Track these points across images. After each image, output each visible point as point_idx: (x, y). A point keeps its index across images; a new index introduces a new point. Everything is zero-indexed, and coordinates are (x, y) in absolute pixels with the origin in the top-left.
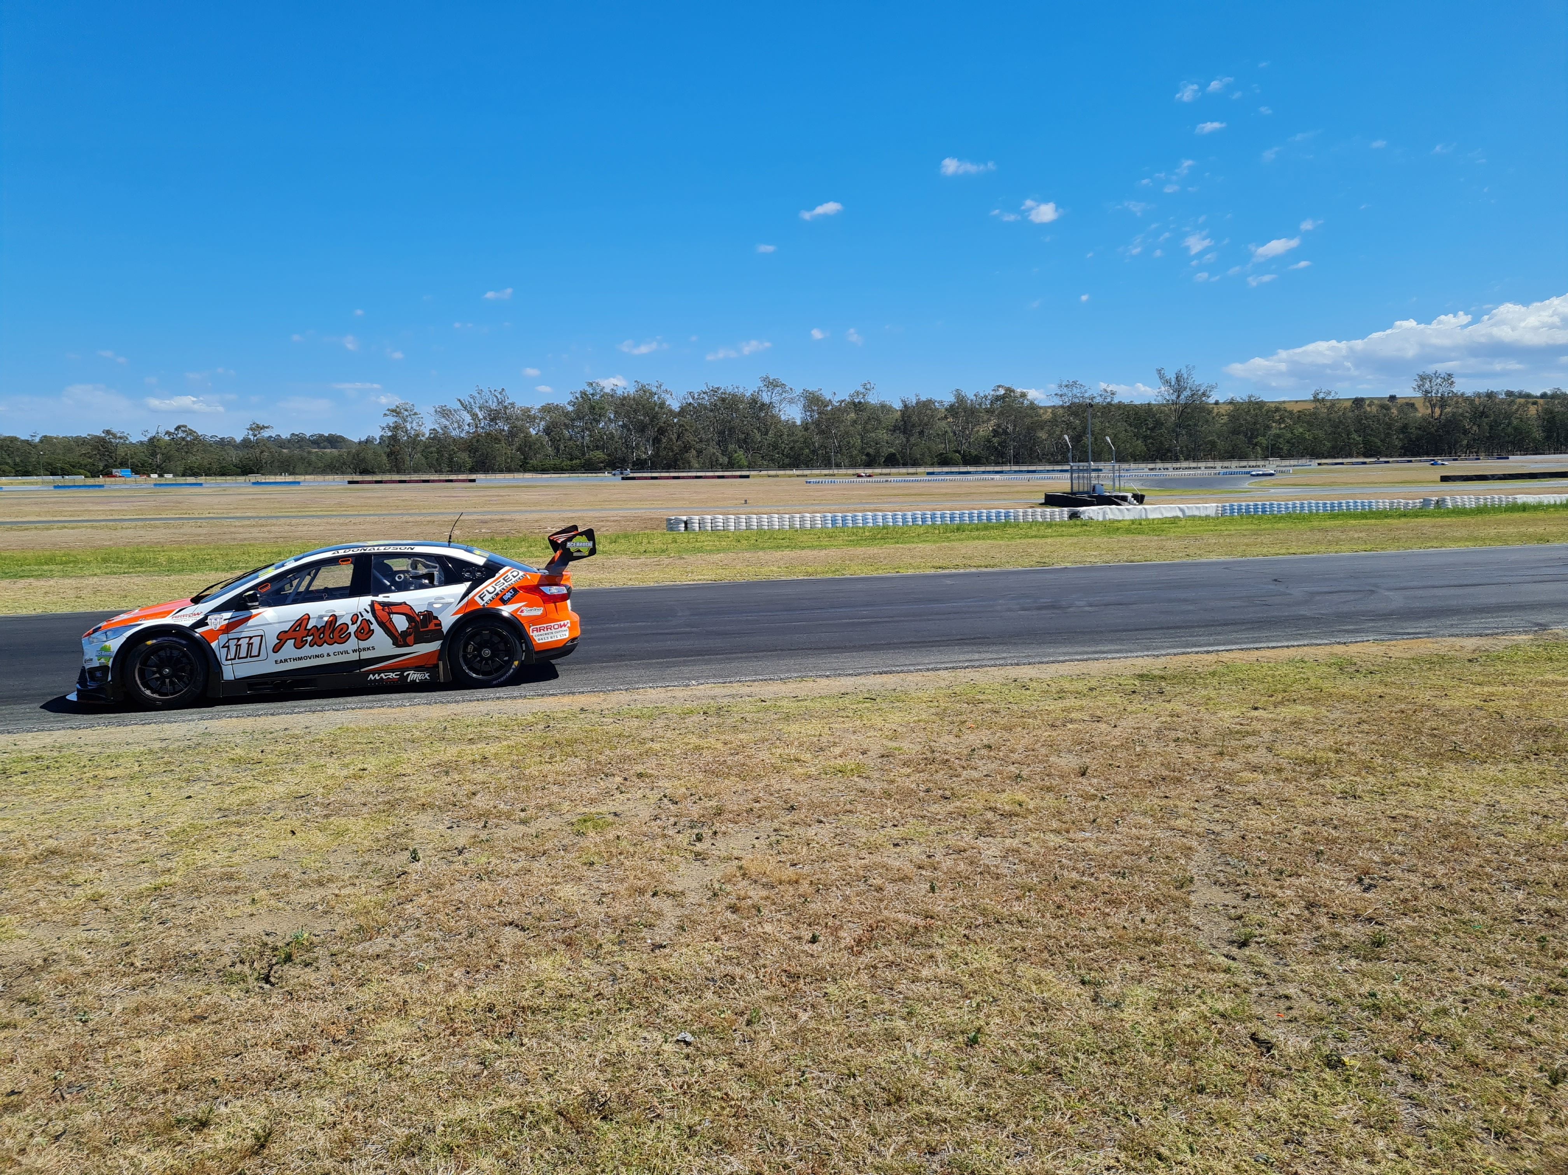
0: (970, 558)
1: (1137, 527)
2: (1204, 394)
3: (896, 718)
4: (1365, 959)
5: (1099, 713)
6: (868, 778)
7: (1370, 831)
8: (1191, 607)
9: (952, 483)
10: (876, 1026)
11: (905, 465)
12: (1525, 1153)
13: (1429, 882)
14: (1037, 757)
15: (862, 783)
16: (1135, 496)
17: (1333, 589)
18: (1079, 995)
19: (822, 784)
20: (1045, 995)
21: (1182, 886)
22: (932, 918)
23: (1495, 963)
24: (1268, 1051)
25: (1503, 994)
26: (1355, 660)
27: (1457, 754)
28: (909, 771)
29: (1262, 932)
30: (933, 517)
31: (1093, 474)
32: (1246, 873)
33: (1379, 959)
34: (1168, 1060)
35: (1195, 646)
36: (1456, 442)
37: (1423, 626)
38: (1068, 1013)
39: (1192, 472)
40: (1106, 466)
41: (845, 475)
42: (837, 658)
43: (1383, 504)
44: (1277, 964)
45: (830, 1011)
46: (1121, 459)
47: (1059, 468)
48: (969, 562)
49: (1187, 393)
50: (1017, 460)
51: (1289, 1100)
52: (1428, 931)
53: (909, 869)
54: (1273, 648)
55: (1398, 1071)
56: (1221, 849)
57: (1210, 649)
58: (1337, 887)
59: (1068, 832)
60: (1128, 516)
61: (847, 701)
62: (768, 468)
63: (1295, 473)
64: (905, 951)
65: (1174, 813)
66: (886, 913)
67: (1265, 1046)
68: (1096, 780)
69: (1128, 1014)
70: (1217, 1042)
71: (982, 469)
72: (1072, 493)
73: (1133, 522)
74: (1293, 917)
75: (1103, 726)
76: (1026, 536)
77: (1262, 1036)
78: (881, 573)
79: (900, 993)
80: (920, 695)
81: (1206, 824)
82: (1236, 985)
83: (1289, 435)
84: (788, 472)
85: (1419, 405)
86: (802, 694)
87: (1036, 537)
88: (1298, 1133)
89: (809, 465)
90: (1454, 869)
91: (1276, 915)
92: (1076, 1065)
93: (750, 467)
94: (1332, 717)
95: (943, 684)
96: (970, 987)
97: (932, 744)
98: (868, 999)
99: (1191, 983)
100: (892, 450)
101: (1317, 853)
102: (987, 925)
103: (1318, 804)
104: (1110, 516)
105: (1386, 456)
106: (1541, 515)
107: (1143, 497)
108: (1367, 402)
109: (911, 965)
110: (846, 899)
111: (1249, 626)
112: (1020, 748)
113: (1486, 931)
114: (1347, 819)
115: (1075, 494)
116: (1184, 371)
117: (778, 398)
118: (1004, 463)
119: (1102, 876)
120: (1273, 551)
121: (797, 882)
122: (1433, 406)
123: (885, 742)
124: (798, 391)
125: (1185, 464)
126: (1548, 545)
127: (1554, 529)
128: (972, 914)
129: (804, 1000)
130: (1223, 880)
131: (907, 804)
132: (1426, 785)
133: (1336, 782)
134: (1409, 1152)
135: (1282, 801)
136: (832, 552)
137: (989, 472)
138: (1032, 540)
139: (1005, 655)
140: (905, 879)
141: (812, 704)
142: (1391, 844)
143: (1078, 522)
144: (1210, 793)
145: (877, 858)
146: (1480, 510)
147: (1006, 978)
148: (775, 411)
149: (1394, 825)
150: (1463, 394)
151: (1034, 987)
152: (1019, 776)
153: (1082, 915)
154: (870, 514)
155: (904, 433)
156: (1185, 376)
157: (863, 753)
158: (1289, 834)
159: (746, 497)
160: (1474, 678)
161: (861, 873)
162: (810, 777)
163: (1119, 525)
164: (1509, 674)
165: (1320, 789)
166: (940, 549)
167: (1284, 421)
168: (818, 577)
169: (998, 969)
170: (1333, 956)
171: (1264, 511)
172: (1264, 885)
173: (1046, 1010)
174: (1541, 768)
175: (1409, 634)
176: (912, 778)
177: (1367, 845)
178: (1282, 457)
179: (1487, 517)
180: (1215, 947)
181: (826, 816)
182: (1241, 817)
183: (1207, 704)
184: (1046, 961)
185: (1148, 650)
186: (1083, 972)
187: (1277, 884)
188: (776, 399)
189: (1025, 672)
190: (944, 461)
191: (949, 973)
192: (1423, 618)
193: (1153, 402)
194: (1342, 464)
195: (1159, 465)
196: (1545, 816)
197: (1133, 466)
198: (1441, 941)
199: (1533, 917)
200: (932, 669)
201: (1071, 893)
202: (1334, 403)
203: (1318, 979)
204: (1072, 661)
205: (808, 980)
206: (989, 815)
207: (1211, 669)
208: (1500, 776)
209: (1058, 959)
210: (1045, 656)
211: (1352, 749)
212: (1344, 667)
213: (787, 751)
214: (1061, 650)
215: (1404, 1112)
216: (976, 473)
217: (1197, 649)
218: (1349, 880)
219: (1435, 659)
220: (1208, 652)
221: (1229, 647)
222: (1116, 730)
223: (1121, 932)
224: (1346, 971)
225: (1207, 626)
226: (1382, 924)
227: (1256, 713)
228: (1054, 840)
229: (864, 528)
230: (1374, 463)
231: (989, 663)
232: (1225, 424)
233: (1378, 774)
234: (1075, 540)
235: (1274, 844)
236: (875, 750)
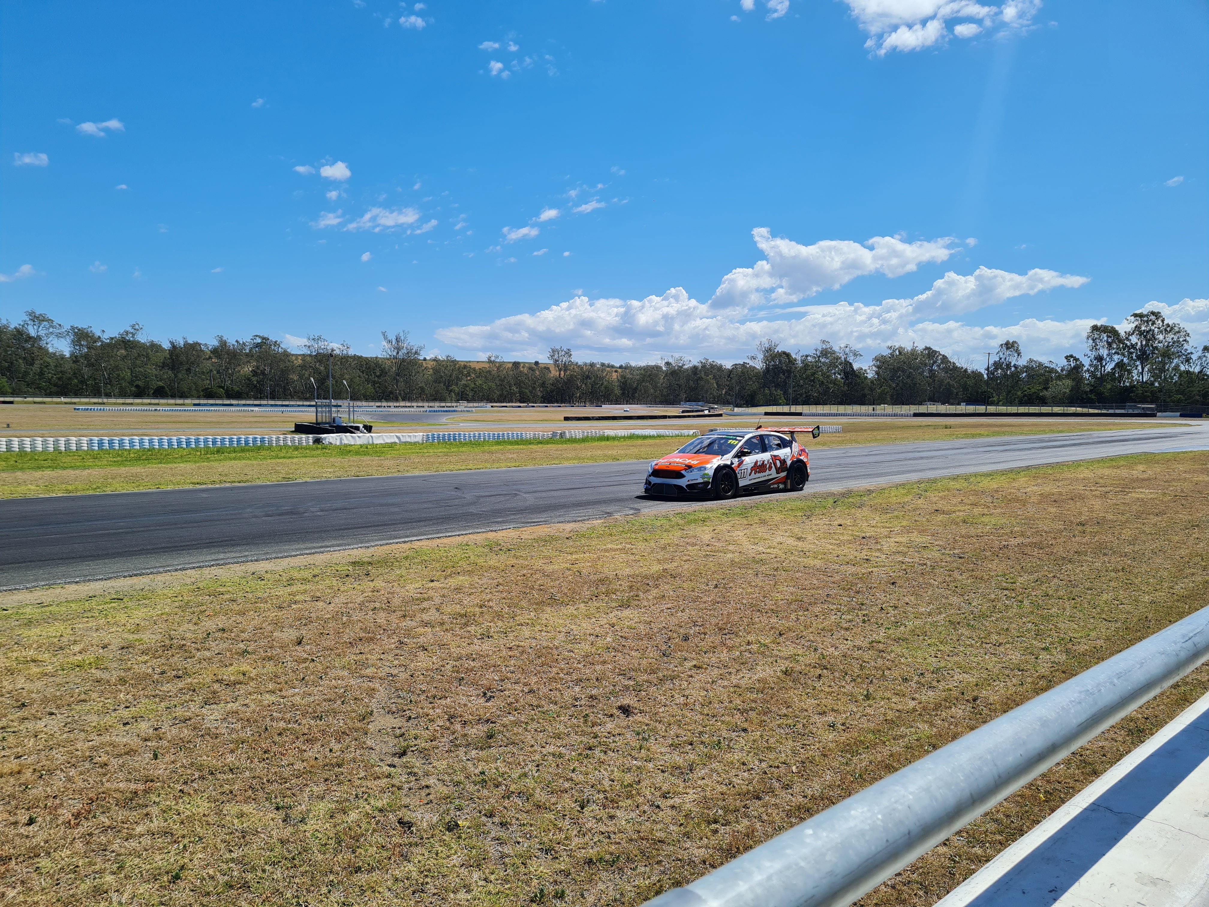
0: (226, 475)
1: (364, 450)
2: (416, 353)
3: (139, 615)
4: (482, 749)
5: (318, 594)
6: (106, 668)
7: (495, 659)
8: (396, 509)
9: (216, 413)
10: (86, 886)
11: (173, 397)
12: (561, 859)
13: (526, 689)
14: (262, 634)
15: (98, 674)
16: (365, 427)
17: (493, 493)
18: (273, 819)
19: (58, 680)
20: (245, 825)
21: (364, 719)
22: (152, 781)
23: (558, 736)
24: (409, 829)
25: (560, 756)
26: (500, 542)
27: (553, 601)
28: (146, 658)
29: (416, 743)
30: (197, 441)
31: (334, 409)
32: (411, 701)
33: (490, 747)
34: (336, 852)
35: (396, 538)
36: (573, 394)
37: (543, 517)
38: (262, 835)
39: (407, 409)
40: (344, 403)
41: (115, 404)
42: (89, 565)
43: (529, 435)
44: (424, 764)
45: (37, 882)
46: (354, 398)
47: (308, 403)
48: (224, 479)
49: (404, 351)
50: (273, 396)
51: (419, 862)
52: (522, 722)
53: (134, 742)
54: (449, 536)
55: (493, 823)
56: (395, 687)
57: (406, 539)
58: (470, 701)
59: (281, 691)
60: (359, 442)
61: (94, 602)
62: (34, 395)
63: (476, 412)
64: (121, 815)
65: (365, 665)
66: (108, 785)
67: (406, 825)
68: (309, 647)
69: (311, 826)
70: (374, 830)
71: (243, 402)
72: (317, 423)
73: (361, 446)
74: (438, 728)
75: (320, 604)
76: (277, 457)
77: (406, 819)
78: (142, 490)
79: (113, 852)
80: (166, 592)
81: (387, 670)
82: (393, 786)
83: (473, 386)
84: (56, 400)
85: (552, 368)
86: (47, 600)
87: (284, 457)
88: (422, 884)
89: (78, 393)
90: (542, 678)
91: (427, 729)
92: (263, 875)
93: (14, 393)
94: (481, 582)
95: (188, 581)
96: (180, 833)
97: (173, 632)
98: (80, 864)
99: (360, 791)
100: (161, 384)
101: (460, 680)
102: (202, 778)
103: (464, 644)
104: (345, 441)
105: (533, 403)
106: (616, 443)
107: (371, 427)
108: (522, 365)
109: (126, 826)
110: (70, 779)
111: (435, 521)
112: (250, 628)
113: (555, 716)
114: (481, 653)
115: (319, 424)
116: (401, 335)
117: (45, 332)
118: (261, 398)
119: (304, 722)
120: (457, 467)
121: (19, 772)
122: (560, 370)
123: (126, 636)
124: (67, 327)
125: (402, 404)
126: (618, 462)
127: (622, 452)
128: (189, 771)
129: (13, 879)
130: (394, 709)
131: (140, 687)
132: (532, 624)
133: (477, 628)
134: (492, 877)
135: (442, 646)
136: (95, 472)
137: (249, 405)
138: (281, 460)
139: (247, 553)
140: (131, 752)
141: (57, 609)
142: (506, 666)
143: (319, 446)
144: (393, 646)
145: (106, 738)
146: (585, 440)
147: (212, 819)
148: (43, 344)
149: (510, 653)
150: (577, 363)
151: (236, 821)
152: (246, 651)
153: (284, 755)
154: (136, 439)
155: (173, 369)
156: (402, 338)
157: (103, 648)
158: (443, 669)
159: (8, 421)
160: (568, 550)
161: (87, 754)
162: (46, 674)
163: (351, 448)
164: (587, 546)
165: (467, 635)
166: (199, 468)
167: (470, 376)
168: (79, 494)
169: (207, 813)
170: (461, 751)
171: (455, 439)
172: (422, 708)
173: (244, 837)
174: (598, 605)
175: (534, 522)
176: (149, 664)
177: (492, 669)
178: (468, 401)
179: (587, 444)
180: (382, 760)
181: (58, 707)
182: (412, 661)
183: (399, 580)
184: (250, 797)
185: (362, 543)
186: (278, 800)
187: (430, 706)
188: (42, 333)
189: (262, 566)
190: (209, 394)
191: (162, 824)
192: (544, 511)
193: (380, 356)
194: (506, 407)
195: (384, 404)
196: (597, 636)
197: (364, 404)
198: (529, 727)
199: (583, 702)
200: (180, 570)
201: (277, 738)
202: (502, 364)
203: (451, 770)
204: (302, 555)
205: (21, 859)
206: (216, 686)
207: (405, 555)
208: (575, 612)
209: (261, 794)
210: (281, 552)
211: (491, 604)
212: (493, 548)
213: (24, 654)
214: (293, 547)
215: (493, 850)
216: (238, 405)
217: (397, 541)
218: (478, 695)
219: (547, 539)
220: (405, 542)
221: (419, 538)
222: (330, 606)
223: (313, 762)
224: (468, 760)
225: (405, 523)
226: (494, 723)
227: (432, 584)
228: (269, 698)
229: (129, 451)
230: (526, 407)
231: (232, 561)
232: (431, 375)
233: (504, 619)
234: (316, 460)
235: (432, 678)
236: (116, 643)
